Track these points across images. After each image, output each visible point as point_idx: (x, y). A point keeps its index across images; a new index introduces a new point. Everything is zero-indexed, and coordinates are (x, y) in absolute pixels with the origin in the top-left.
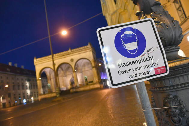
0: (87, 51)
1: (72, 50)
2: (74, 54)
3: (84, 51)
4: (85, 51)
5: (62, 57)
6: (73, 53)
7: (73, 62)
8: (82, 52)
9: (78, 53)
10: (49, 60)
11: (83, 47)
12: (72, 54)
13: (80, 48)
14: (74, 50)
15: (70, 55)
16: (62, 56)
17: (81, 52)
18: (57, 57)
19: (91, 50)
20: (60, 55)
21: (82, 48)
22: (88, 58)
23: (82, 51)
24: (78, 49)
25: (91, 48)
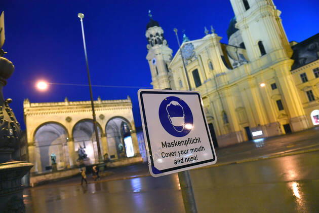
0: (126, 107)
1: (104, 102)
2: (107, 108)
3: (121, 107)
4: (123, 107)
5: (85, 109)
6: (104, 106)
7: (104, 120)
8: (119, 107)
9: (112, 108)
10: (59, 109)
11: (120, 101)
12: (103, 108)
13: (115, 101)
14: (106, 102)
15: (100, 108)
16: (85, 107)
17: (117, 107)
18: (77, 108)
19: (131, 107)
20: (81, 105)
21: (118, 101)
22: (126, 118)
23: (119, 105)
24: (112, 101)
25: (131, 104)
